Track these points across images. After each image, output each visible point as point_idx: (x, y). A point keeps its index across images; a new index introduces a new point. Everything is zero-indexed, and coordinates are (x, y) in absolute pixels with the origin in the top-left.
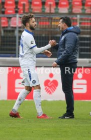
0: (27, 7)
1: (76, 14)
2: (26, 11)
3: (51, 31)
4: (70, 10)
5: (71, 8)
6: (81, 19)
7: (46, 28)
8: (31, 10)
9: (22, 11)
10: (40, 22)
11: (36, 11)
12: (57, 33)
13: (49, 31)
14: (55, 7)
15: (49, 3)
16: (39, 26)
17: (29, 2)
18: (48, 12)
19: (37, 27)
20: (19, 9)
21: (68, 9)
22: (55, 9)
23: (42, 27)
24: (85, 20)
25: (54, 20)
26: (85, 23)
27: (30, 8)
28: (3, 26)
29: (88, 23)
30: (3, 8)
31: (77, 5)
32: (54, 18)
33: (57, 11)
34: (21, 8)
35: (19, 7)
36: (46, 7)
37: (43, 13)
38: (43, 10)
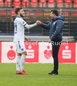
0: (28, 4)
1: (59, 8)
2: (27, 6)
3: (44, 19)
4: (56, 6)
5: (56, 4)
6: (63, 11)
7: (40, 17)
8: (30, 6)
9: (25, 6)
10: (37, 13)
11: (34, 7)
12: (47, 20)
13: (42, 19)
14: (46, 4)
15: (42, 1)
16: (36, 16)
17: (29, 1)
18: (42, 7)
19: (35, 17)
20: (23, 5)
21: (55, 5)
22: (46, 5)
23: (37, 16)
24: (65, 12)
25: (45, 12)
26: (65, 14)
27: (30, 4)
28: (12, 15)
29: (67, 14)
30: (13, 4)
31: (60, 2)
32: (45, 10)
33: (47, 6)
34: (24, 4)
35: (23, 4)
36: (40, 4)
37: (38, 7)
38: (38, 6)
